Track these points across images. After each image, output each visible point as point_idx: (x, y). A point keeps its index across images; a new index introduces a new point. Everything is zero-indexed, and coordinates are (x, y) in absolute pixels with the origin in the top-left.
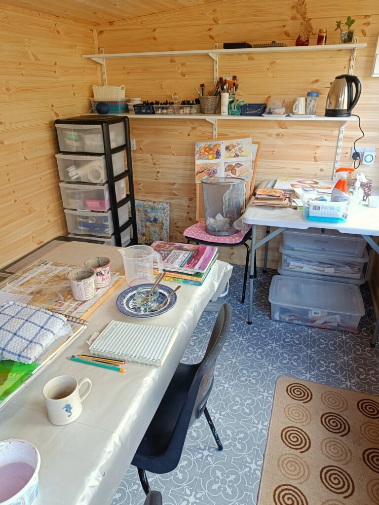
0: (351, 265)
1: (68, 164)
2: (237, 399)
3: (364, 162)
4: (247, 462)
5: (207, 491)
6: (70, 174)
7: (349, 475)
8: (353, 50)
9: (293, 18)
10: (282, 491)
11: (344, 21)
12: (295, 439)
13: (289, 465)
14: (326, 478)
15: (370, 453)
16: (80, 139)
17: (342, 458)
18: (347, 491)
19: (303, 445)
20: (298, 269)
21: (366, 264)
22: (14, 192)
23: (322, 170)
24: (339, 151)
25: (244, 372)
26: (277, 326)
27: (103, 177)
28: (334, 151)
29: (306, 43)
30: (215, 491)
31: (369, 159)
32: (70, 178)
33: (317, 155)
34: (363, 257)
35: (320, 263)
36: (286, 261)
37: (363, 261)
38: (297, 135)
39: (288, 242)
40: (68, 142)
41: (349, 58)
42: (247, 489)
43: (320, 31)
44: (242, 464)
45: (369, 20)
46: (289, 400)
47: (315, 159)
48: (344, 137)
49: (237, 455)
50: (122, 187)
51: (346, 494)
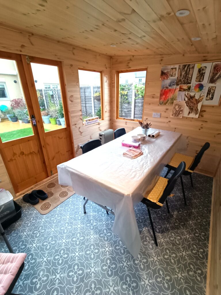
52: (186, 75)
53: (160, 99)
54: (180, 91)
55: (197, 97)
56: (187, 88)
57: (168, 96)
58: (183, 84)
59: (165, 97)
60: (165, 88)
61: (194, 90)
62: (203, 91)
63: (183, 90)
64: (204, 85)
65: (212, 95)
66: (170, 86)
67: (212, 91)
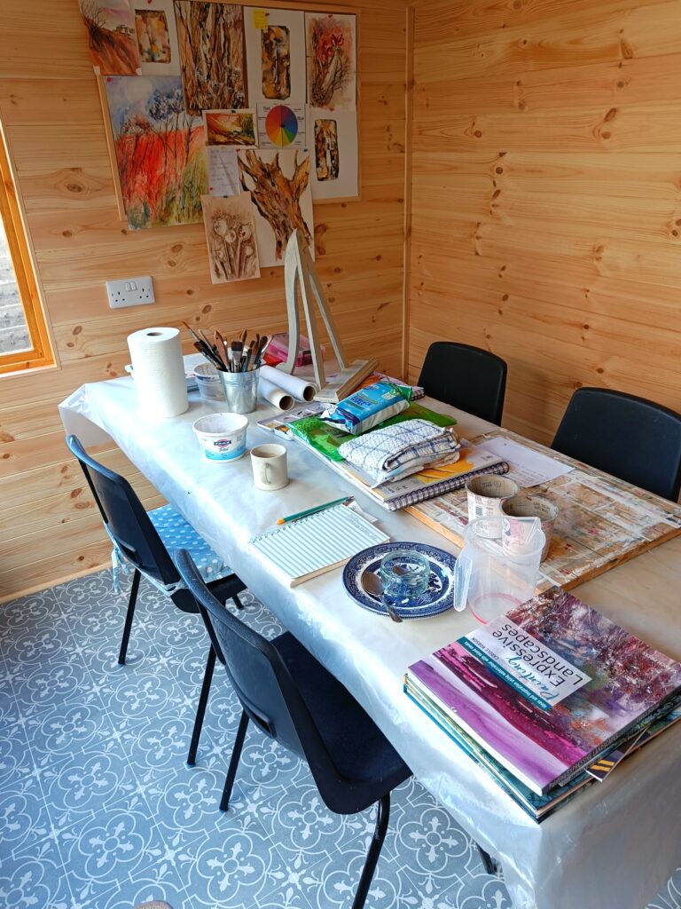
52: (220, 59)
53: (127, 193)
54: (212, 142)
55: (287, 171)
56: (239, 129)
57: (164, 175)
58: (218, 107)
59: (150, 181)
60: (135, 130)
61: (266, 138)
62: (298, 142)
63: (223, 139)
64: (297, 115)
65: (332, 158)
66: (156, 115)
67: (328, 140)
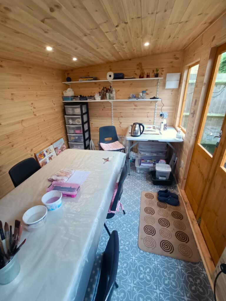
0: (162, 152)
1: (69, 118)
2: (128, 200)
3: (164, 117)
4: (134, 220)
5: (121, 231)
6: (70, 122)
7: (168, 220)
8: (159, 79)
9: (138, 69)
10: (147, 227)
11: (155, 70)
12: (149, 211)
13: (148, 219)
14: (160, 222)
15: (174, 213)
16: (73, 110)
17: (165, 215)
18: (167, 225)
19: (152, 212)
20: (144, 155)
21: (167, 152)
22: (41, 133)
23: (150, 120)
24: (156, 114)
25: (129, 191)
26: (139, 175)
27: (81, 123)
28: (154, 114)
29: (143, 77)
30: (124, 231)
31: (166, 116)
32: (70, 123)
33: (148, 115)
34: (166, 149)
35: (151, 152)
36: (140, 152)
37: (166, 151)
38: (141, 109)
39: (140, 146)
40: (69, 111)
41: (157, 82)
42: (135, 229)
43: (147, 73)
44: (132, 221)
45: (163, 69)
46: (146, 199)
47: (148, 117)
48: (157, 109)
49: (130, 219)
50: (86, 126)
51: (167, 226)
